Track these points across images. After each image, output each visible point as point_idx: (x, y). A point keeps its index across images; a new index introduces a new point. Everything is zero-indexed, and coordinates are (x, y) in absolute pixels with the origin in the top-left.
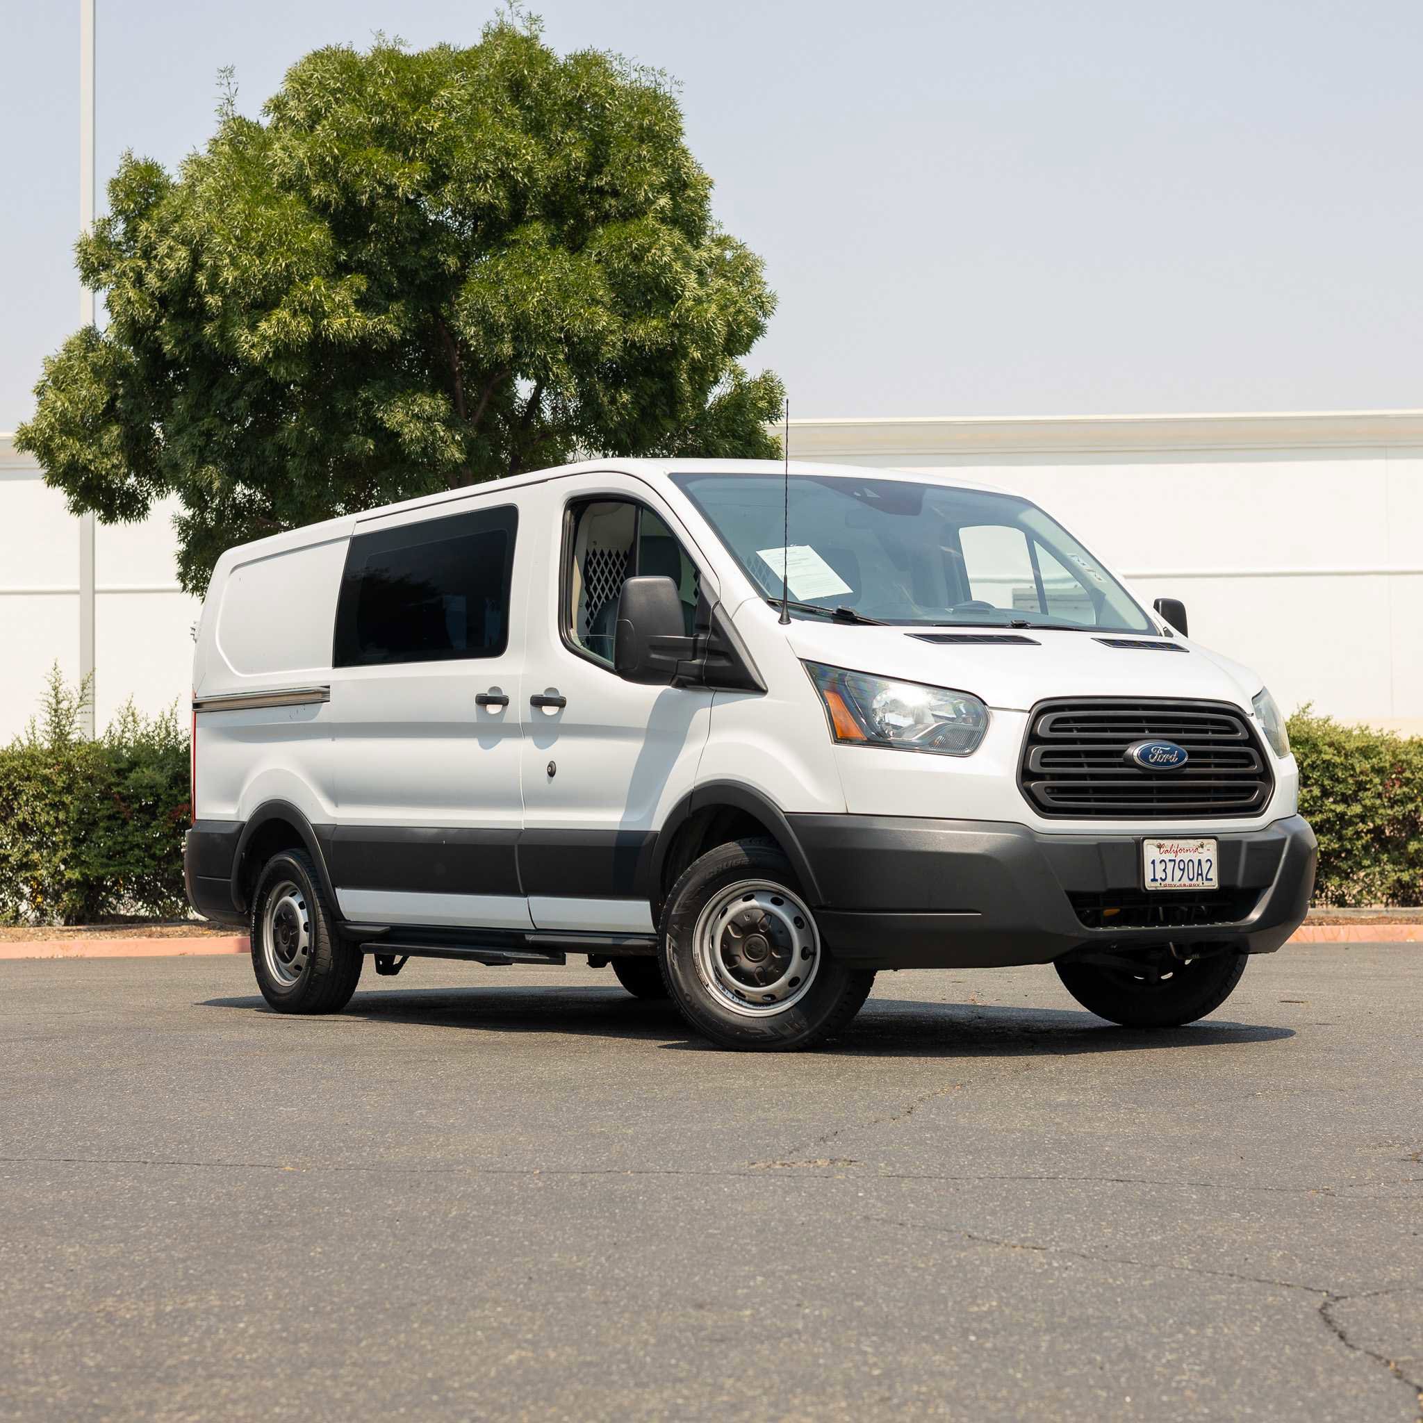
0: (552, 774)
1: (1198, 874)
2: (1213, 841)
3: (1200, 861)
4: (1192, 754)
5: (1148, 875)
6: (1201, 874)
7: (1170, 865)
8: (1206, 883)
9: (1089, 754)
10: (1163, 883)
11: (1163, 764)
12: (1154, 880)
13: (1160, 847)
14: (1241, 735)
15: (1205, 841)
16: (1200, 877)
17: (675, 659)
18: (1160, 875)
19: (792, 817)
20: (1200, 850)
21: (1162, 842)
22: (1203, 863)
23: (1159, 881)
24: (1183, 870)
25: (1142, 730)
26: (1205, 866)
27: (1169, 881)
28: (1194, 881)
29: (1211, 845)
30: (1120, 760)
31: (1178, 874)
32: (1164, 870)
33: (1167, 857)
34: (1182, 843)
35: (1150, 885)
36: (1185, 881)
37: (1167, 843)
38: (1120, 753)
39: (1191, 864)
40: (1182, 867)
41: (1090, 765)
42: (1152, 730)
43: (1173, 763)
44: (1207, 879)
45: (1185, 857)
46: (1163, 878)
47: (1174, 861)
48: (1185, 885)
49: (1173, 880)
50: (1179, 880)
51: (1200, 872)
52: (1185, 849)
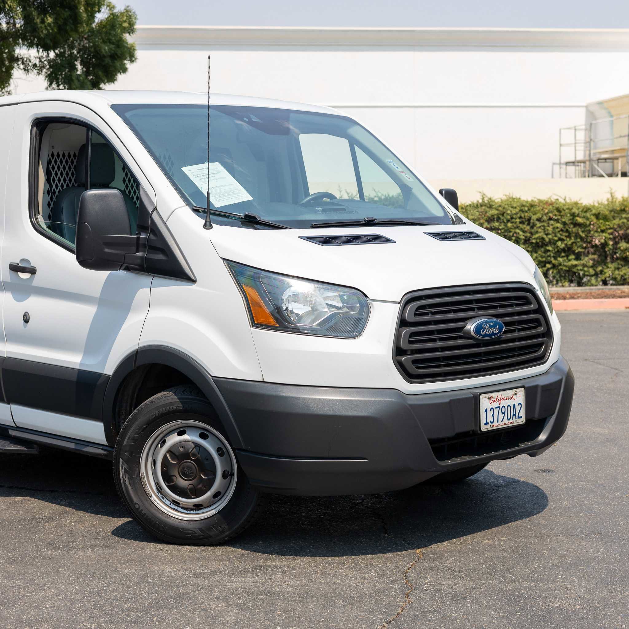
0: (26, 321)
1: (514, 415)
2: (523, 389)
3: (514, 405)
4: (507, 324)
5: (483, 420)
6: (515, 415)
7: (496, 411)
8: (518, 420)
9: (440, 332)
10: (492, 425)
11: (490, 335)
12: (487, 423)
13: (490, 398)
14: (532, 306)
15: (518, 390)
16: (514, 417)
17: (123, 253)
18: (490, 419)
19: (219, 381)
20: (515, 397)
21: (491, 395)
22: (516, 406)
23: (490, 424)
24: (504, 413)
25: (472, 309)
26: (518, 408)
27: (495, 423)
28: (511, 420)
29: (521, 392)
30: (461, 334)
31: (501, 416)
32: (493, 416)
33: (494, 405)
34: (503, 393)
35: (484, 428)
36: (506, 421)
37: (494, 395)
38: (461, 329)
39: (509, 408)
40: (503, 411)
41: (441, 339)
42: (480, 309)
43: (496, 334)
44: (519, 418)
45: (505, 403)
46: (492, 421)
47: (499, 407)
48: (505, 424)
49: (498, 422)
50: (502, 421)
51: (514, 413)
52: (506, 398)
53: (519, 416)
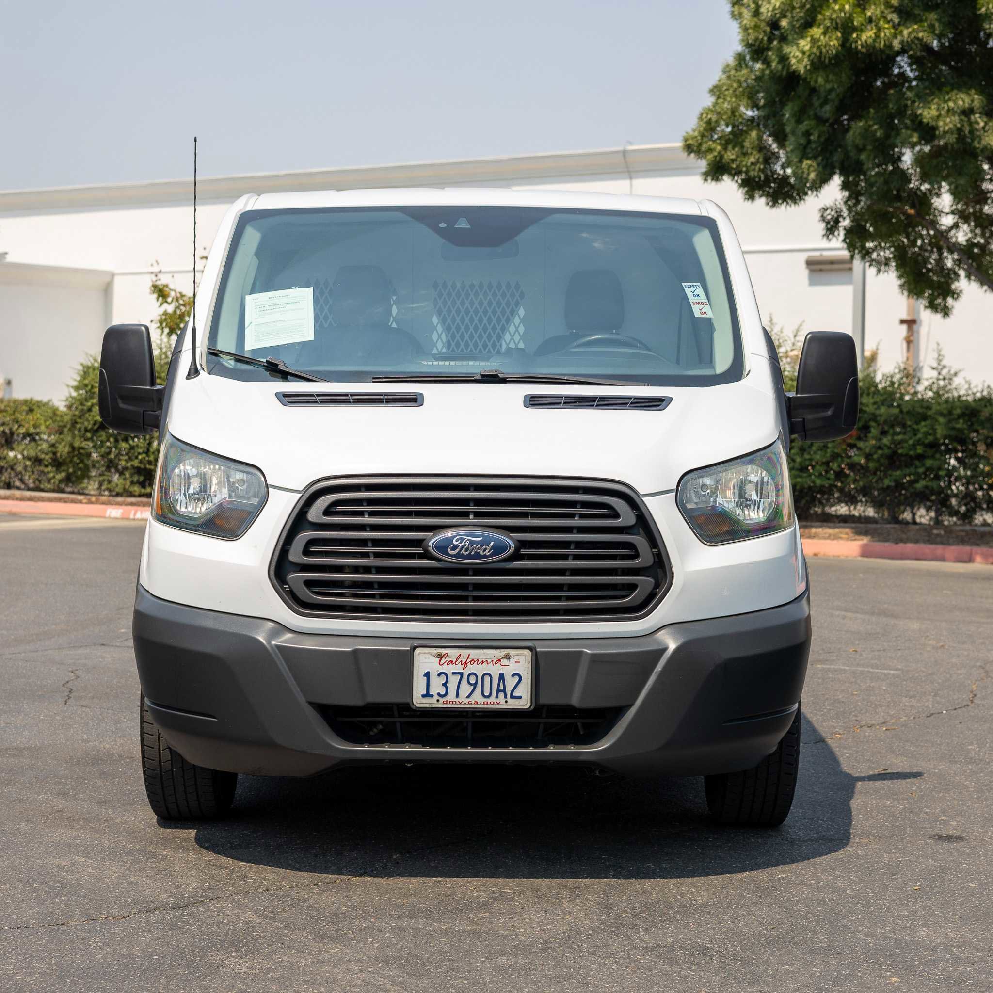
1: (498, 691)
2: (527, 652)
3: (502, 675)
4: (523, 544)
5: (419, 688)
6: (504, 691)
7: (453, 681)
8: (511, 701)
10: (442, 700)
11: (469, 557)
12: (428, 695)
13: (440, 657)
15: (512, 652)
16: (501, 695)
18: (437, 687)
20: (504, 662)
21: (443, 651)
22: (508, 678)
23: (436, 697)
24: (475, 685)
25: (466, 515)
26: (510, 683)
27: (451, 696)
28: (493, 699)
29: (525, 657)
31: (466, 689)
32: (445, 685)
33: (450, 669)
34: (475, 653)
35: (419, 701)
36: (477, 697)
37: (453, 653)
39: (487, 679)
40: (473, 681)
41: (377, 555)
42: (478, 515)
43: (485, 556)
44: (512, 697)
45: (479, 669)
46: (443, 693)
47: (461, 674)
48: (476, 703)
49: (457, 696)
50: (468, 697)
51: (501, 688)
52: (480, 661)
53: (515, 694)
